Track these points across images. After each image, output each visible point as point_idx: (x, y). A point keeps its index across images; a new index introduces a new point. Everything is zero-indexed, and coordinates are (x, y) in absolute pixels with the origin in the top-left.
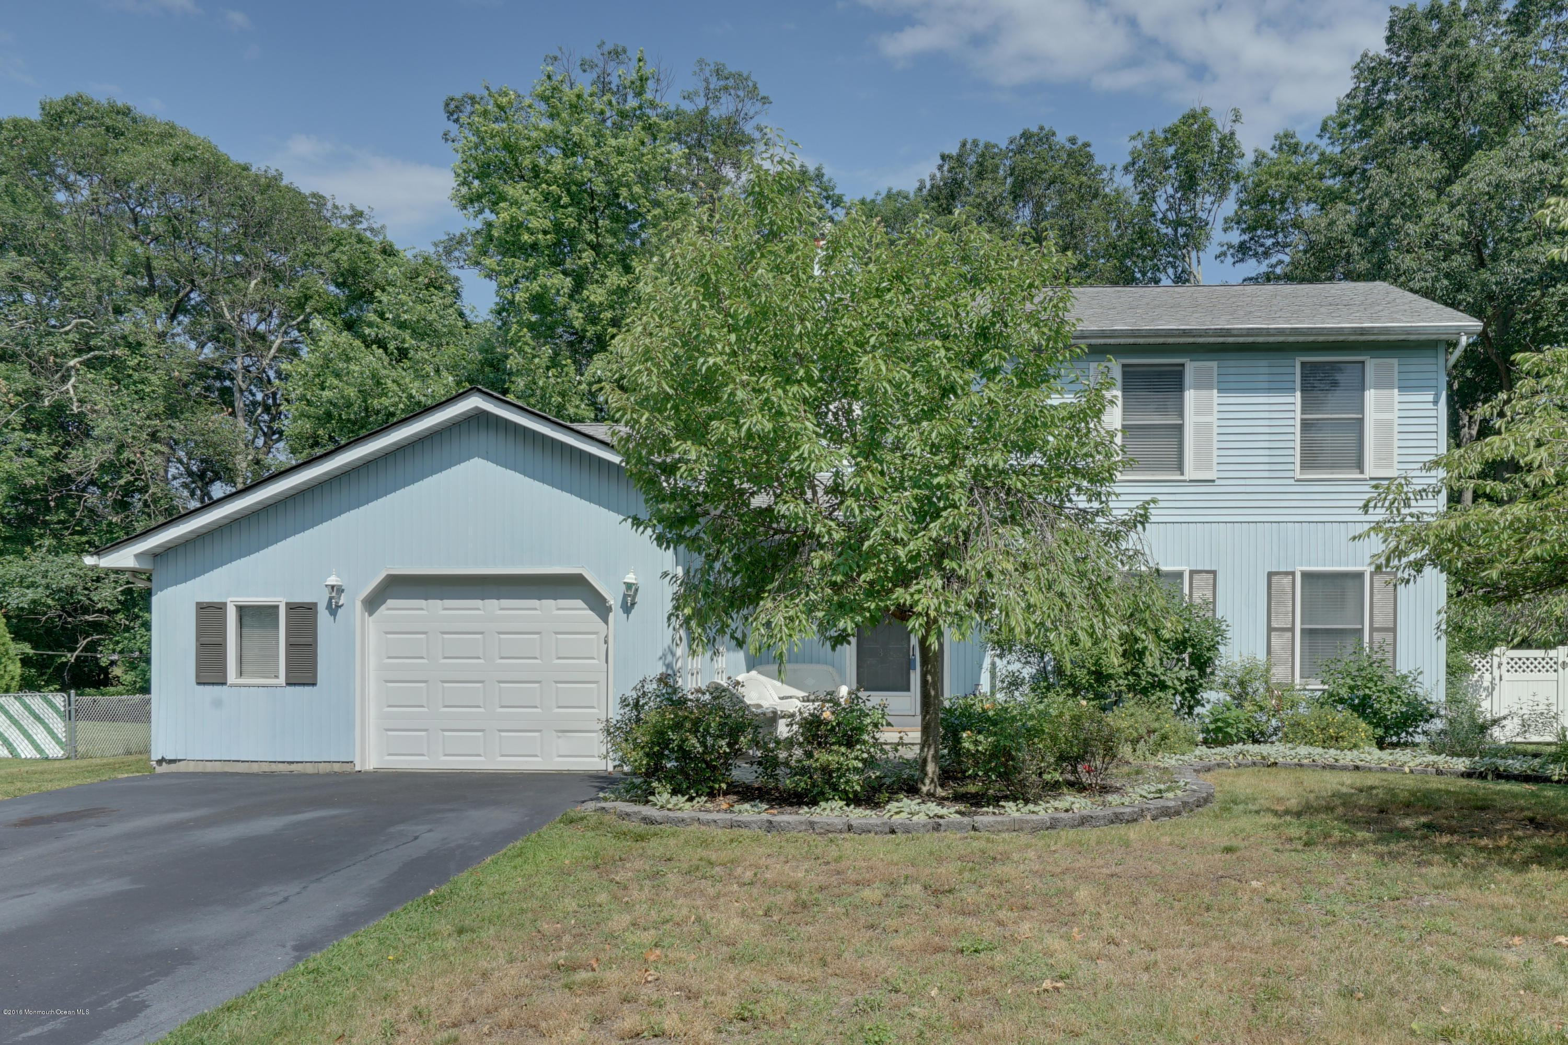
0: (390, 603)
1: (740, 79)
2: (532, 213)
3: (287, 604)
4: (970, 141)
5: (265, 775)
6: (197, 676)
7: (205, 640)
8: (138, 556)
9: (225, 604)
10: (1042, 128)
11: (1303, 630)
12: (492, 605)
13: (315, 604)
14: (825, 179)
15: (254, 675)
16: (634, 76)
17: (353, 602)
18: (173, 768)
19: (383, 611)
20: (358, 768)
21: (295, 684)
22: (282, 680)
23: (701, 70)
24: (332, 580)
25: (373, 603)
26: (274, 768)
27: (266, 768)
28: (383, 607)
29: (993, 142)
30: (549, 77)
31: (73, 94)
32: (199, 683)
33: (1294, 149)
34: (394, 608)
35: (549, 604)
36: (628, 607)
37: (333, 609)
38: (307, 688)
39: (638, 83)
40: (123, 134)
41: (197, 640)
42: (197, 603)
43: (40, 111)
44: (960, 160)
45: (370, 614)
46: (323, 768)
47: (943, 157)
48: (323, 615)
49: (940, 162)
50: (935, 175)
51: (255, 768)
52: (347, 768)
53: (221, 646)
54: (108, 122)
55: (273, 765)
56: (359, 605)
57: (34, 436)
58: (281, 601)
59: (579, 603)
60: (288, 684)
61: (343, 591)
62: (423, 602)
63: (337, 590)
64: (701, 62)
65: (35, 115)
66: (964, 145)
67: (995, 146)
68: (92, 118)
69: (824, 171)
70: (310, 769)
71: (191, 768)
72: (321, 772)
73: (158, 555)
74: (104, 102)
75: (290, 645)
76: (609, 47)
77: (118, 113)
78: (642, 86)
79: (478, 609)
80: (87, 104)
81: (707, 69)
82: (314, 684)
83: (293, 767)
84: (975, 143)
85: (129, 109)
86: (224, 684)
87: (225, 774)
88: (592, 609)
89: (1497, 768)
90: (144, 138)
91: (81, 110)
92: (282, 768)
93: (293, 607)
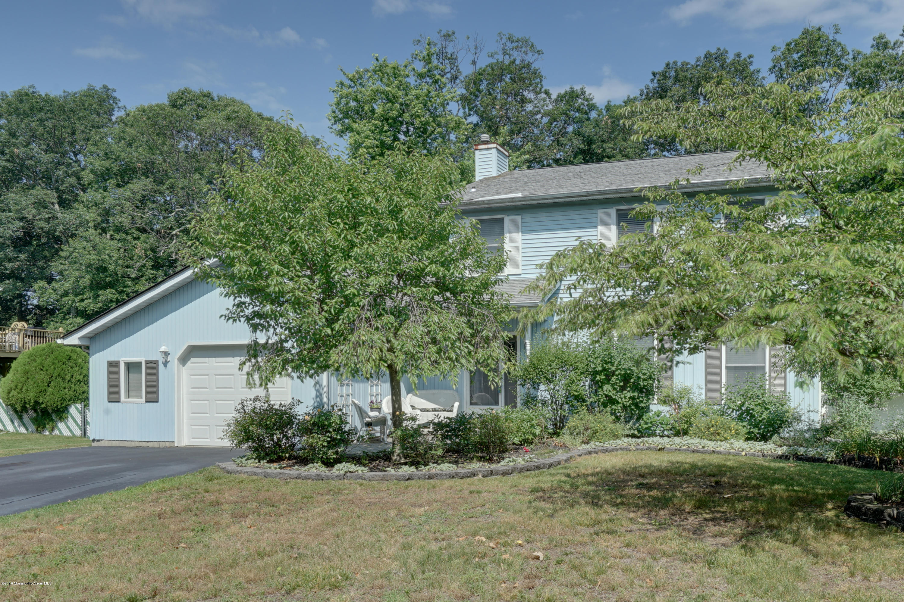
0: (193, 360)
1: (525, 41)
2: (367, 137)
3: (146, 361)
4: (671, 62)
5: (137, 448)
6: (108, 398)
7: (111, 379)
8: (80, 339)
9: (119, 362)
10: (719, 49)
11: (727, 368)
12: (237, 360)
13: (158, 361)
14: (587, 94)
15: (134, 397)
16: (425, 53)
17: (174, 359)
18: (99, 443)
19: (189, 364)
20: (176, 445)
21: (149, 402)
22: (143, 400)
23: (501, 39)
24: (163, 349)
25: (184, 359)
26: (141, 444)
27: (137, 444)
28: (189, 362)
29: (687, 61)
30: (377, 60)
31: (183, 89)
32: (109, 402)
33: (886, 46)
34: (195, 363)
37: (166, 363)
38: (155, 404)
39: (427, 57)
40: (206, 107)
41: (108, 380)
42: (108, 362)
43: (167, 99)
44: (664, 75)
45: (184, 366)
47: (654, 74)
48: (161, 366)
49: (653, 77)
50: (648, 86)
51: (133, 444)
52: (171, 445)
53: (118, 382)
54: (199, 101)
56: (176, 361)
57: (155, 272)
58: (142, 359)
60: (147, 402)
61: (169, 354)
62: (206, 359)
63: (166, 354)
64: (500, 34)
65: (165, 101)
66: (668, 65)
67: (688, 64)
68: (191, 100)
69: (585, 89)
70: (156, 445)
71: (106, 444)
72: (161, 446)
73: (93, 337)
74: (198, 91)
75: (147, 382)
76: (444, 32)
77: (205, 96)
78: (430, 59)
79: (231, 362)
80: (189, 93)
81: (504, 37)
82: (157, 402)
83: (149, 444)
84: (675, 63)
85: (210, 94)
86: (119, 402)
87: (121, 447)
89: (796, 453)
90: (216, 109)
91: (186, 96)
92: (144, 444)
93: (148, 363)
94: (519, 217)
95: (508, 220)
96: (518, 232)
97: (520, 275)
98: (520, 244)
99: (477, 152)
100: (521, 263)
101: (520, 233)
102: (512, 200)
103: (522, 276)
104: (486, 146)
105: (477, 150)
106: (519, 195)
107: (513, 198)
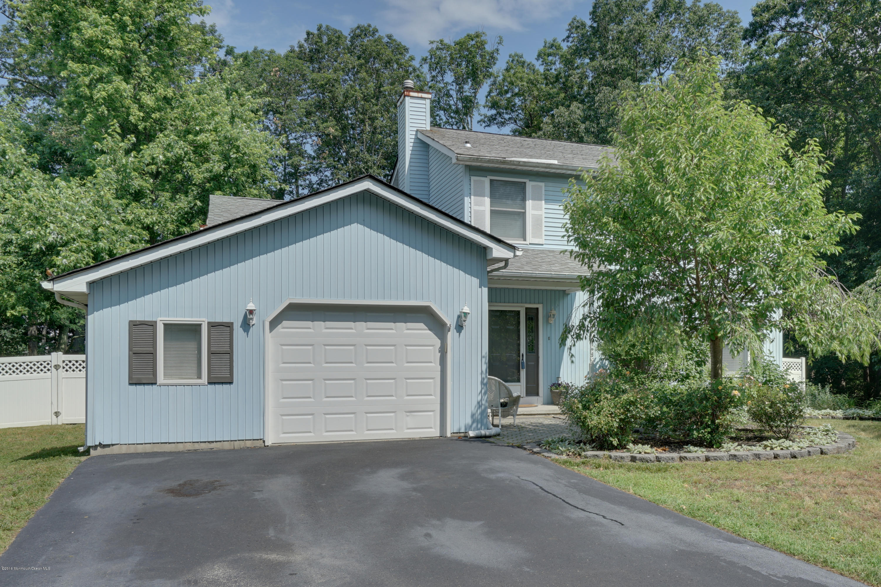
0: (286, 323)
3: (209, 323)
5: (189, 452)
6: (130, 378)
7: (135, 349)
9: (156, 322)
10: (369, 25)
12: (361, 326)
13: (232, 323)
17: (263, 322)
18: (107, 451)
19: (279, 329)
20: (266, 444)
21: (215, 383)
22: (205, 379)
24: (251, 306)
25: (274, 323)
26: (197, 446)
27: (190, 447)
28: (280, 326)
32: (130, 384)
35: (401, 325)
36: (460, 328)
37: (246, 327)
38: (225, 386)
41: (130, 350)
42: (130, 322)
45: (270, 331)
46: (237, 445)
47: (309, 34)
48: (238, 331)
49: (306, 37)
50: (302, 44)
51: (180, 448)
52: (260, 444)
53: (152, 354)
55: (196, 444)
56: (266, 324)
58: (204, 320)
59: (422, 325)
60: (209, 383)
61: (256, 314)
62: (312, 323)
63: (250, 313)
66: (320, 28)
70: (227, 446)
71: (123, 450)
72: (236, 448)
75: (211, 353)
79: (351, 329)
82: (231, 383)
83: (213, 445)
84: (327, 28)
86: (155, 384)
87: (155, 453)
88: (430, 330)
92: (203, 446)
93: (212, 325)
94: (542, 184)
95: (530, 185)
96: (541, 200)
97: (542, 245)
98: (542, 213)
99: (407, 98)
100: (544, 233)
101: (543, 202)
102: (549, 166)
103: (544, 246)
104: (420, 95)
105: (408, 96)
106: (556, 162)
107: (551, 164)
